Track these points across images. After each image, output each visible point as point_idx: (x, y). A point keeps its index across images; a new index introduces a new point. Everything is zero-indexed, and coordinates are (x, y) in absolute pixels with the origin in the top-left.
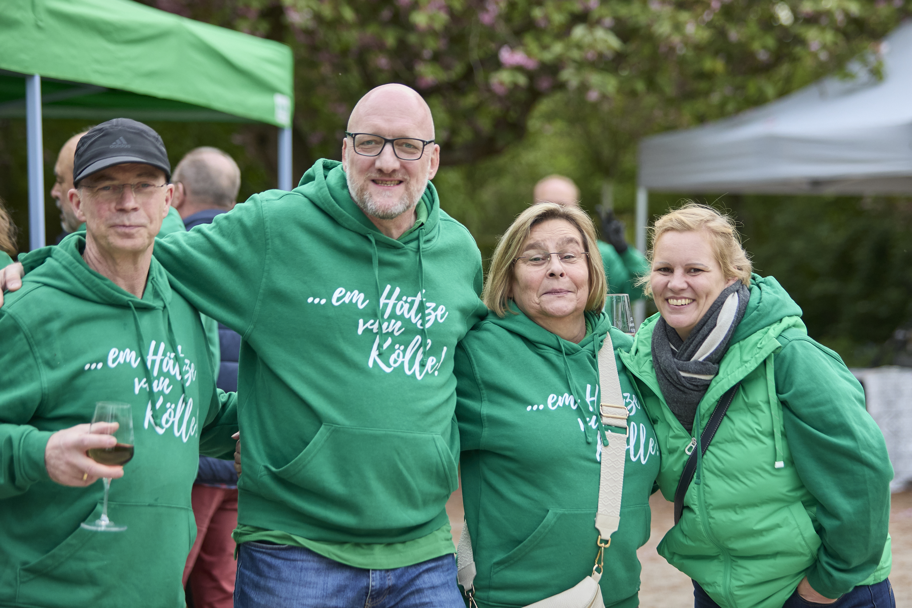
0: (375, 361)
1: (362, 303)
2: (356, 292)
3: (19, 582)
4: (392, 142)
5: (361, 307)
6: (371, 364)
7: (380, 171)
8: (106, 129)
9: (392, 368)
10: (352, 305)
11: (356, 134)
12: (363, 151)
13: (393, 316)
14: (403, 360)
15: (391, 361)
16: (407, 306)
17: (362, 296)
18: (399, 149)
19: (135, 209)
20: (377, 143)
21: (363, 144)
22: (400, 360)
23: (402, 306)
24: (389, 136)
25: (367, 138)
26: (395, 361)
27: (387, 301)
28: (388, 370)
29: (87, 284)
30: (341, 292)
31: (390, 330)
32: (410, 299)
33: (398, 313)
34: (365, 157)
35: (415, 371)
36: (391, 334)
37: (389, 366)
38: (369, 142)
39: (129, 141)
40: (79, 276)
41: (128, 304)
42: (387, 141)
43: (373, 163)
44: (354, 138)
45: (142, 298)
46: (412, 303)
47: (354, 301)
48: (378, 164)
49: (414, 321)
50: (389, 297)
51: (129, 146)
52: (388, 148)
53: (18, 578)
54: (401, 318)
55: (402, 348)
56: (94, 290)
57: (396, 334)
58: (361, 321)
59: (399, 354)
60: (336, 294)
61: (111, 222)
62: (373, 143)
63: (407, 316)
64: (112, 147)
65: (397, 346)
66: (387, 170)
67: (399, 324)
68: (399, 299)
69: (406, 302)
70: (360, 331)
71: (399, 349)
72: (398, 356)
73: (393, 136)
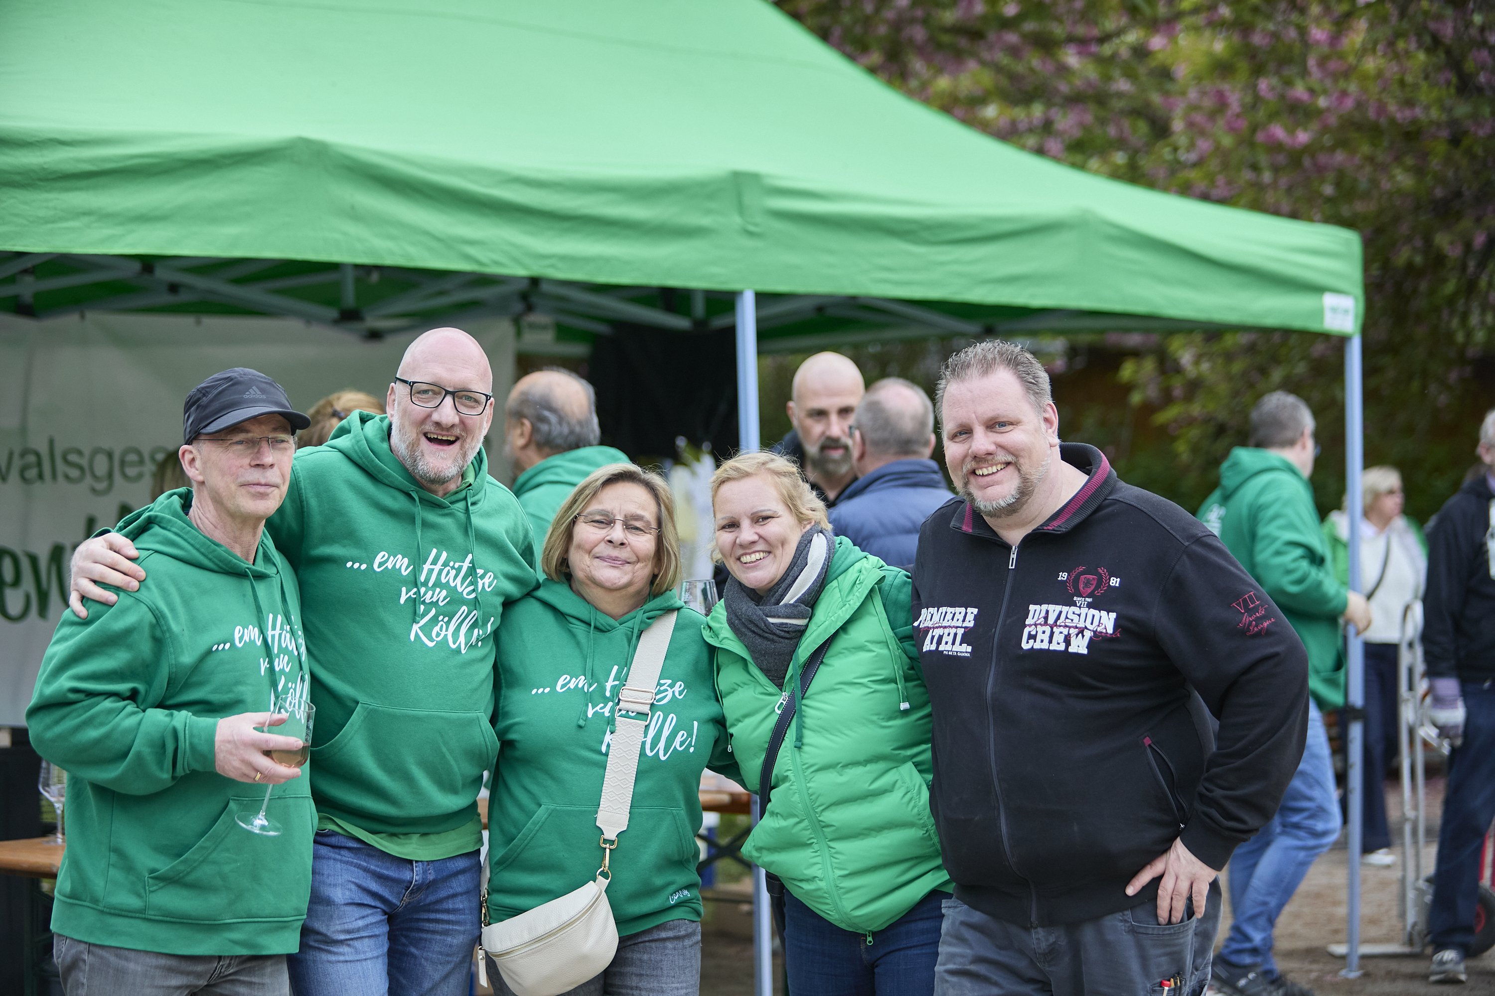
0: (417, 634)
1: (406, 570)
2: (400, 556)
3: (148, 891)
4: (453, 394)
5: (404, 573)
6: (412, 637)
7: (438, 424)
8: (236, 378)
9: (435, 642)
10: (396, 571)
11: (414, 383)
12: (419, 401)
13: (437, 584)
14: (446, 633)
15: (434, 634)
16: (453, 572)
17: (406, 560)
18: (458, 402)
19: (272, 466)
20: (435, 393)
21: (419, 393)
22: (443, 633)
23: (448, 572)
24: (450, 387)
25: (425, 387)
26: (438, 635)
27: (432, 567)
28: (431, 644)
29: (202, 550)
30: (384, 556)
31: (435, 599)
32: (457, 565)
33: (444, 581)
34: (419, 409)
35: (460, 643)
36: (435, 604)
37: (432, 640)
38: (425, 392)
39: (263, 391)
40: (192, 542)
41: (246, 571)
42: (447, 393)
43: (429, 416)
44: (412, 387)
45: (254, 564)
46: (459, 570)
47: (397, 567)
48: (436, 417)
49: (460, 590)
50: (434, 563)
51: (264, 397)
52: (449, 400)
53: (147, 888)
54: (446, 586)
55: (446, 619)
56: (210, 556)
57: (441, 604)
58: (404, 589)
59: (442, 626)
60: (378, 560)
61: (241, 480)
62: (430, 393)
63: (453, 585)
64: (246, 396)
65: (441, 618)
66: (446, 425)
67: (444, 593)
68: (445, 564)
69: (453, 568)
70: (402, 601)
71: (442, 620)
72: (441, 630)
73: (455, 388)
